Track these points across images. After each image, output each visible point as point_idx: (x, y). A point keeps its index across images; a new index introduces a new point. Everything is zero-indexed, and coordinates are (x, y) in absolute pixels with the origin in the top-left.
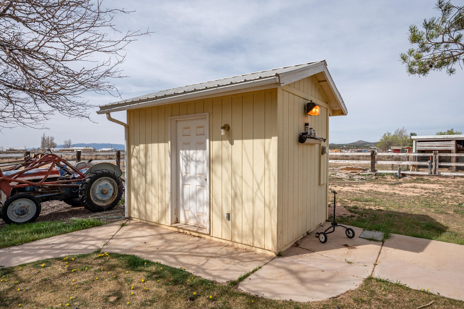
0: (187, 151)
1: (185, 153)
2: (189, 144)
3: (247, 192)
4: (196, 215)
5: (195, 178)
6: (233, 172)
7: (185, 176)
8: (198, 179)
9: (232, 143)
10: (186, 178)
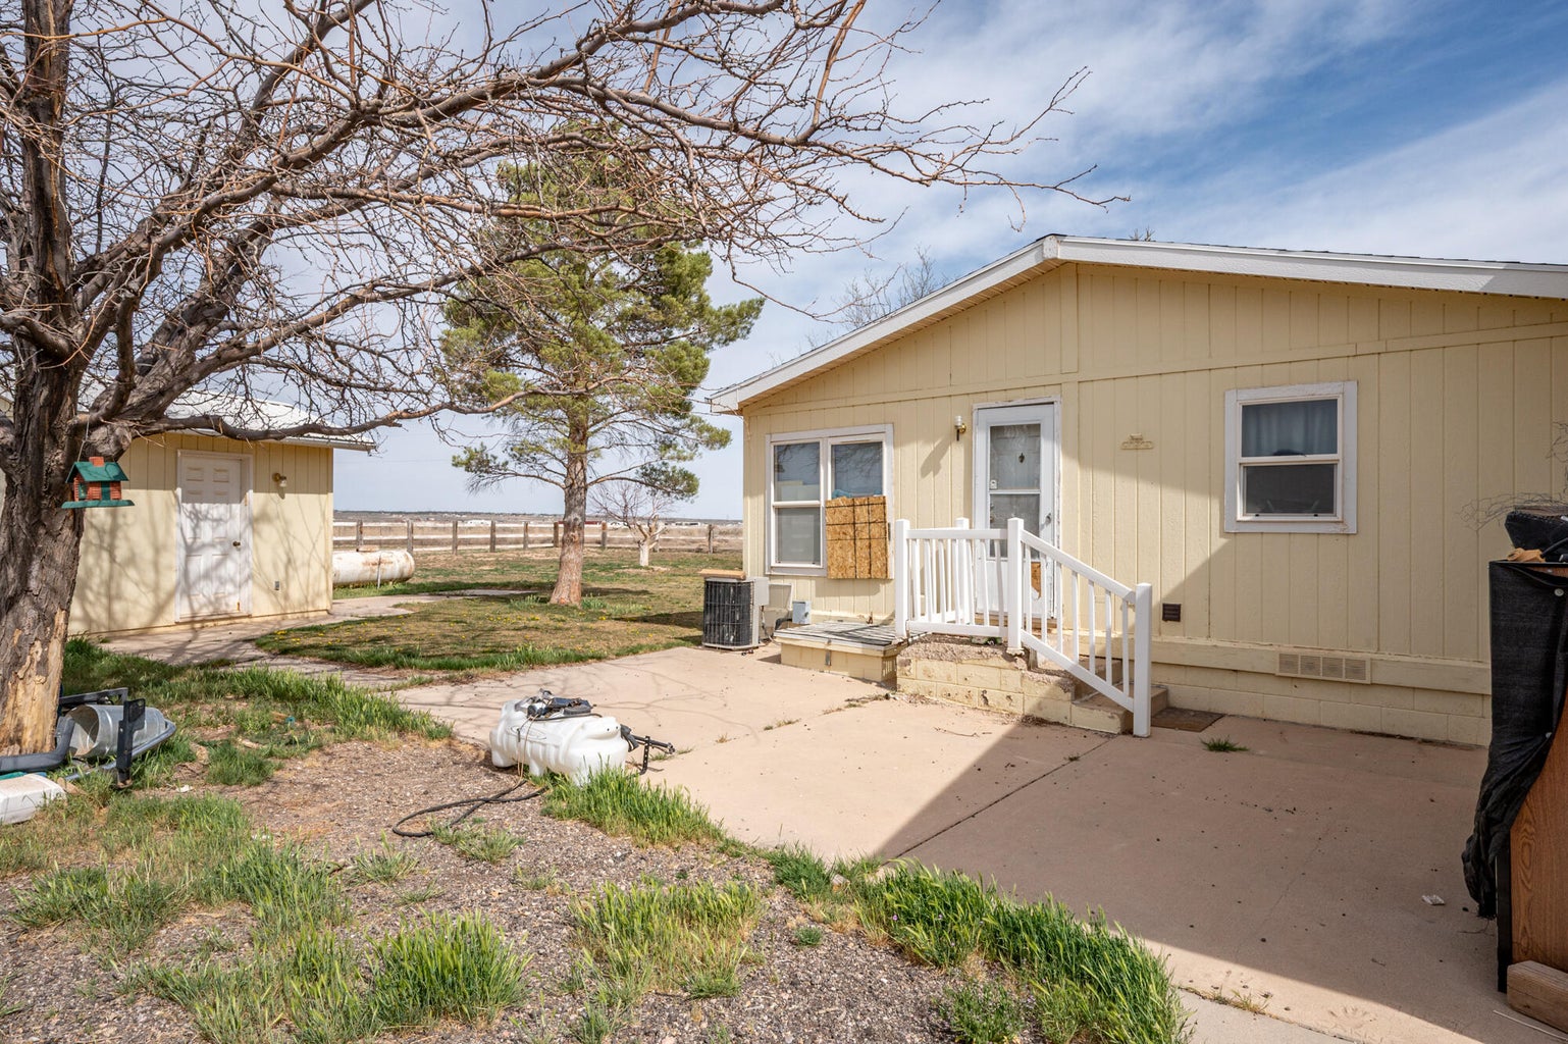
0: (197, 505)
1: (194, 507)
2: (199, 493)
3: (300, 554)
4: (213, 599)
5: (212, 545)
6: (286, 532)
7: (193, 543)
8: (219, 547)
9: (283, 497)
10: (195, 546)
